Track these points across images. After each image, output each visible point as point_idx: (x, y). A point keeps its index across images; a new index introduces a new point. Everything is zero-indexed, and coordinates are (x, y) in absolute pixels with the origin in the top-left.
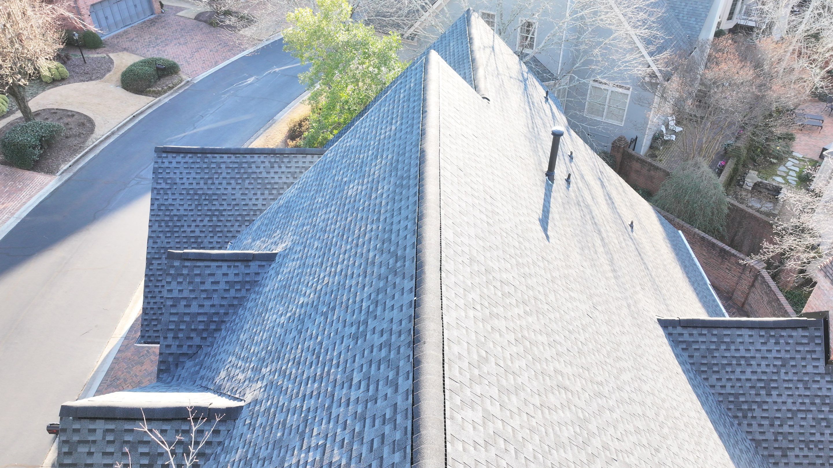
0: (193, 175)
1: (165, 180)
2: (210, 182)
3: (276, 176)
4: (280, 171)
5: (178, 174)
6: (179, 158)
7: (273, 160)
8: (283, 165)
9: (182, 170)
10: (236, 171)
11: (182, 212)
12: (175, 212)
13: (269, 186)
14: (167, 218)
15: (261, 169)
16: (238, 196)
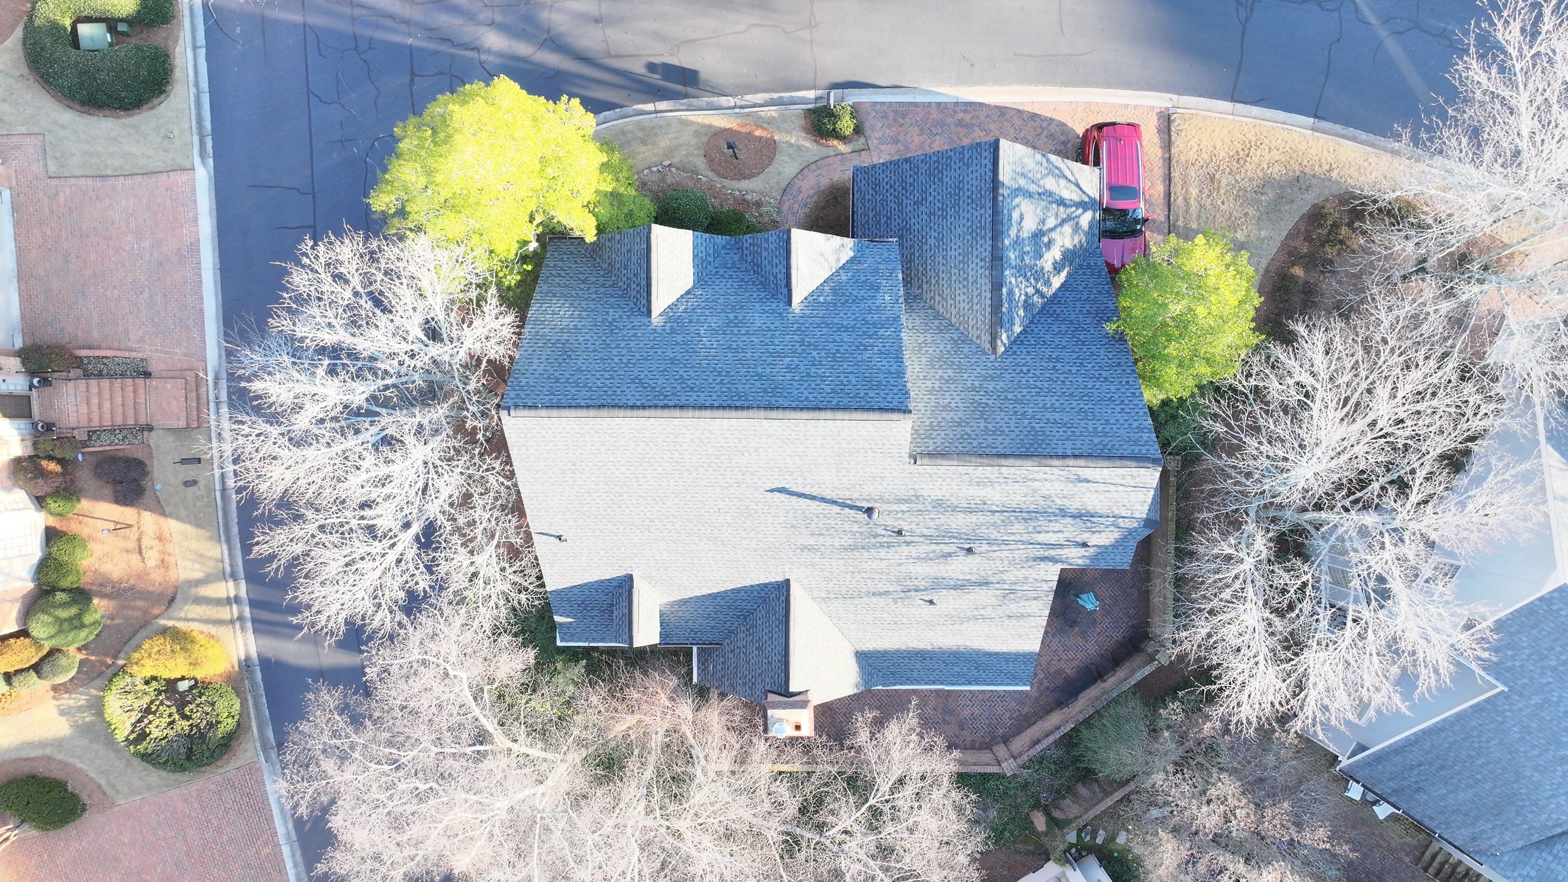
0: (975, 183)
1: (971, 156)
3: (974, 265)
5: (976, 168)
6: (990, 166)
7: (987, 259)
9: (980, 171)
12: (945, 173)
16: (959, 231)
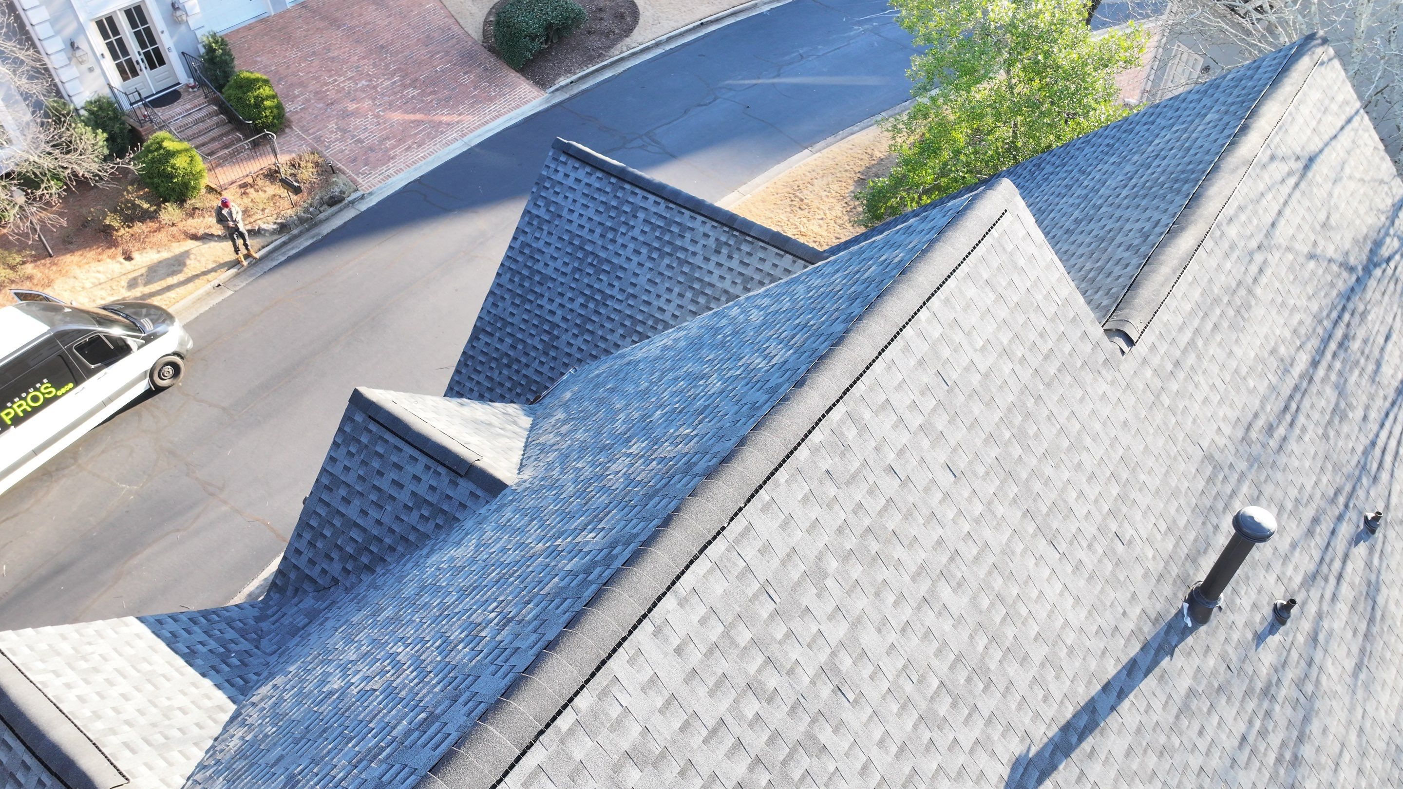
0: (590, 213)
1: (548, 203)
2: (610, 235)
3: (717, 272)
4: (727, 264)
5: (570, 200)
6: (581, 174)
8: (736, 256)
9: (578, 196)
10: (657, 234)
11: (549, 271)
12: (539, 267)
13: (697, 286)
14: (525, 272)
15: (698, 248)
16: (642, 280)
